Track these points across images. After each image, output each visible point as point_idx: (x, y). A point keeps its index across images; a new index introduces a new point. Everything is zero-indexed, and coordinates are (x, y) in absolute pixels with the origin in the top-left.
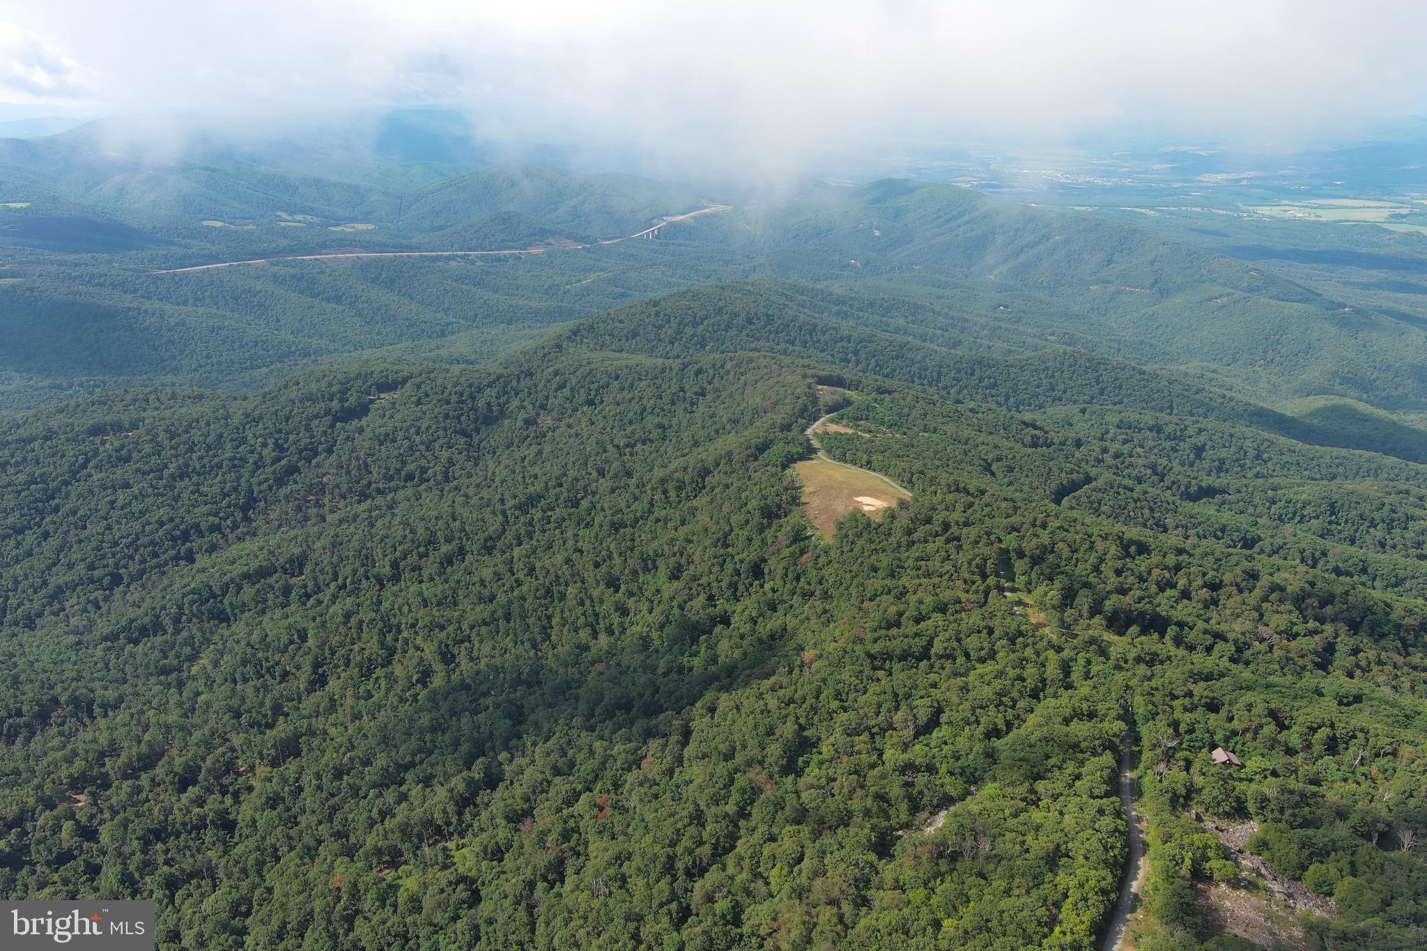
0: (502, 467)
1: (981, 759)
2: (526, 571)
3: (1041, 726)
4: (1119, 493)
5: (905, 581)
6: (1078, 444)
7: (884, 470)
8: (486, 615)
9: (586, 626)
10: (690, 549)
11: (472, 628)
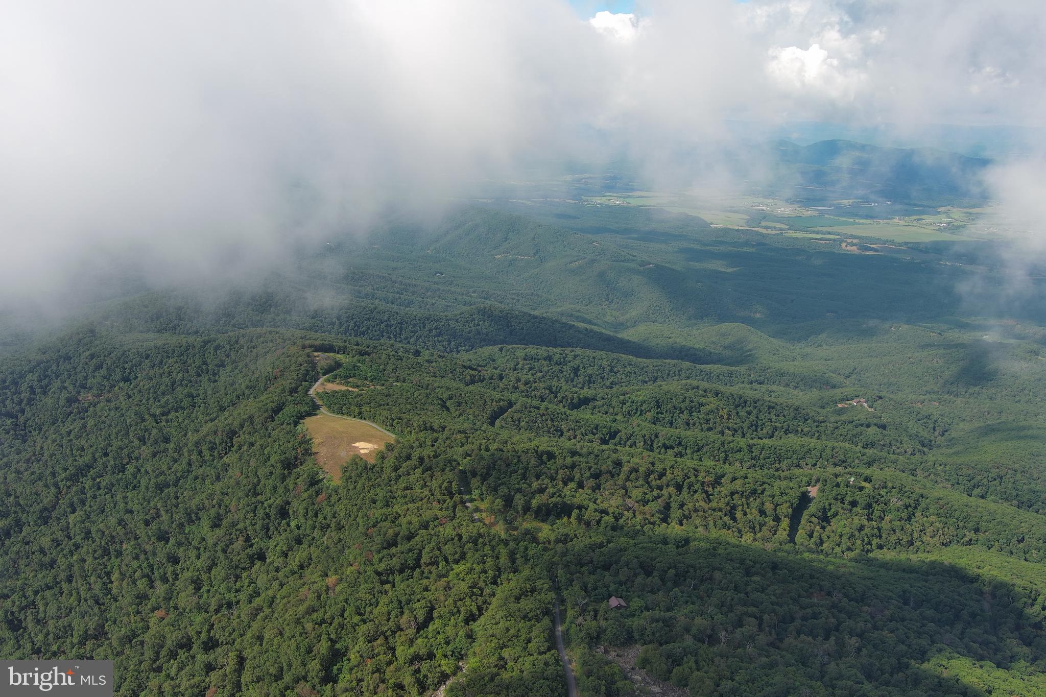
0: (49, 442)
1: (464, 640)
2: (82, 535)
3: (501, 606)
4: (531, 412)
5: (397, 508)
6: (501, 378)
7: (372, 418)
8: (49, 580)
9: (143, 577)
10: (227, 500)
11: (36, 593)
